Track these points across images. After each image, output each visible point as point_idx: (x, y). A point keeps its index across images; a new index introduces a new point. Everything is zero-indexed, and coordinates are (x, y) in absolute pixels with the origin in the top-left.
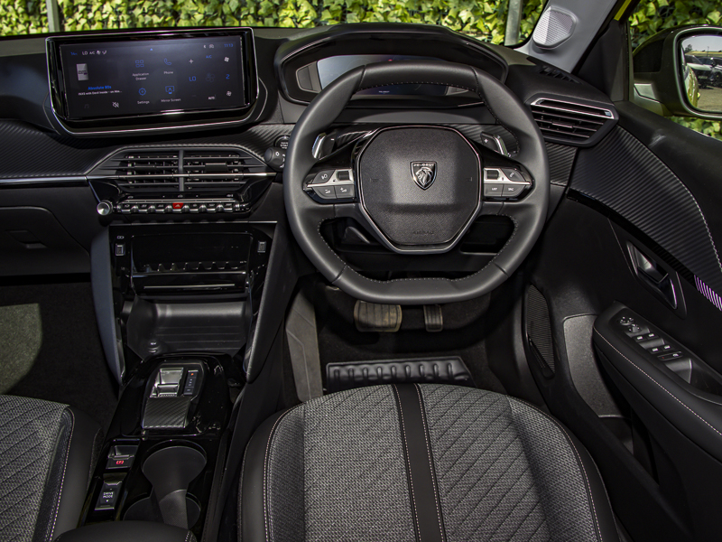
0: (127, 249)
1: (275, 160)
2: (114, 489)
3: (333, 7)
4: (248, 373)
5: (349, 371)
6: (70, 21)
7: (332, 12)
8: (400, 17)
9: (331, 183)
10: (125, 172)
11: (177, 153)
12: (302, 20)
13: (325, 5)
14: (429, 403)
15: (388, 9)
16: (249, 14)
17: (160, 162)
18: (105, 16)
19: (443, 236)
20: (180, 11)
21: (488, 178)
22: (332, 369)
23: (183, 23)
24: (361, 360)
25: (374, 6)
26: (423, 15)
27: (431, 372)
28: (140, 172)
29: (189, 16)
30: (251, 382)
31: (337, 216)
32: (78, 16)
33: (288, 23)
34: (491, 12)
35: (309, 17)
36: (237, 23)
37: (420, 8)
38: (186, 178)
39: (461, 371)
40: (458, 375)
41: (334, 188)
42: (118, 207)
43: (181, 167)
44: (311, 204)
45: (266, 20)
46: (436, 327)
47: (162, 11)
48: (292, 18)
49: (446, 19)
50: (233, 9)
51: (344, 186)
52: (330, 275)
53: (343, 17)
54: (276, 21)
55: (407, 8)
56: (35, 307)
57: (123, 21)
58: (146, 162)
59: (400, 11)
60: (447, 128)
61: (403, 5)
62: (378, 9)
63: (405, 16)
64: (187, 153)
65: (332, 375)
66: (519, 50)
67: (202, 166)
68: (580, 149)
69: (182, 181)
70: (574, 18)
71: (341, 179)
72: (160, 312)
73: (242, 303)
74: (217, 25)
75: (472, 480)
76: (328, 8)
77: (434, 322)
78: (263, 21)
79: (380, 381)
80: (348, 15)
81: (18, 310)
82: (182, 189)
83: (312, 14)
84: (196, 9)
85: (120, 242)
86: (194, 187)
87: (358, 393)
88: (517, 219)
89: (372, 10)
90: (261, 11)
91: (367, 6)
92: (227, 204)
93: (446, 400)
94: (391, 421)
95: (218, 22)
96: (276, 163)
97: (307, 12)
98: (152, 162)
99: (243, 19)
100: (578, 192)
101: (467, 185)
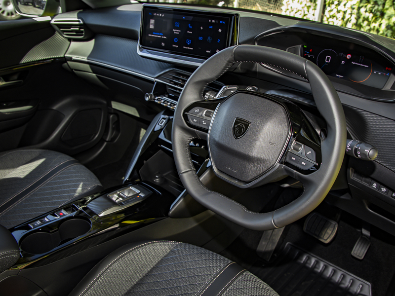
9: (198, 116)
21: (293, 148)
31: (200, 138)
41: (199, 119)
51: (205, 120)
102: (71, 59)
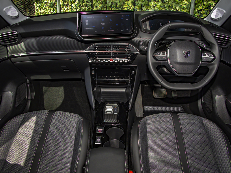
0: (95, 72)
1: (143, 48)
2: (99, 138)
3: (139, 5)
4: (130, 108)
5: (150, 109)
6: (63, 9)
7: (139, 6)
8: (158, 8)
9: (160, 55)
10: (95, 50)
11: (110, 45)
12: (130, 8)
13: (136, 4)
14: (181, 118)
15: (155, 6)
16: (114, 6)
17: (105, 48)
18: (72, 7)
19: (191, 71)
20: (94, 6)
21: (203, 56)
22: (145, 108)
23: (95, 9)
24: (154, 106)
25: (151, 5)
26: (165, 8)
27: (173, 110)
28: (99, 50)
29: (97, 7)
30: (130, 111)
31: (161, 65)
32: (64, 7)
33: (126, 9)
34: (185, 7)
35: (132, 8)
36: (110, 9)
37: (164, 6)
38: (113, 53)
39: (182, 110)
40: (181, 111)
41: (161, 57)
42: (95, 60)
43: (112, 49)
44: (155, 61)
45: (119, 8)
46: (175, 97)
47: (88, 5)
48: (126, 8)
49: (172, 9)
50: (110, 5)
51: (164, 56)
52: (159, 81)
53: (141, 8)
54: (122, 9)
55: (160, 6)
56: (62, 87)
57: (78, 9)
58: (101, 48)
59: (158, 6)
60: (192, 41)
61: (159, 5)
62: (152, 6)
63: (160, 8)
64: (113, 45)
65: (145, 110)
66: (204, 19)
67: (117, 49)
68: (223, 48)
69: (112, 53)
70: (225, 11)
71: (163, 54)
72: (102, 90)
73: (125, 88)
74: (105, 10)
75: (194, 140)
76: (137, 5)
77: (175, 96)
78: (118, 9)
79: (166, 111)
80: (143, 7)
81: (58, 88)
82: (112, 56)
83: (133, 7)
84: (99, 5)
85: (93, 70)
86: (115, 55)
87: (161, 115)
88: (210, 67)
89: (150, 6)
90: (118, 6)
91: (149, 5)
92: (125, 60)
93: (185, 118)
94: (171, 122)
95: (105, 9)
96: (143, 49)
97: (131, 6)
98: (103, 48)
99: (112, 8)
100: (224, 61)
101: (198, 57)
102: (14, 57)
